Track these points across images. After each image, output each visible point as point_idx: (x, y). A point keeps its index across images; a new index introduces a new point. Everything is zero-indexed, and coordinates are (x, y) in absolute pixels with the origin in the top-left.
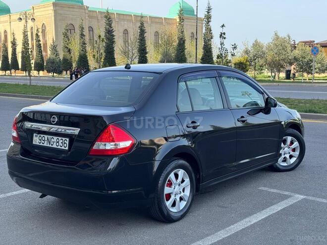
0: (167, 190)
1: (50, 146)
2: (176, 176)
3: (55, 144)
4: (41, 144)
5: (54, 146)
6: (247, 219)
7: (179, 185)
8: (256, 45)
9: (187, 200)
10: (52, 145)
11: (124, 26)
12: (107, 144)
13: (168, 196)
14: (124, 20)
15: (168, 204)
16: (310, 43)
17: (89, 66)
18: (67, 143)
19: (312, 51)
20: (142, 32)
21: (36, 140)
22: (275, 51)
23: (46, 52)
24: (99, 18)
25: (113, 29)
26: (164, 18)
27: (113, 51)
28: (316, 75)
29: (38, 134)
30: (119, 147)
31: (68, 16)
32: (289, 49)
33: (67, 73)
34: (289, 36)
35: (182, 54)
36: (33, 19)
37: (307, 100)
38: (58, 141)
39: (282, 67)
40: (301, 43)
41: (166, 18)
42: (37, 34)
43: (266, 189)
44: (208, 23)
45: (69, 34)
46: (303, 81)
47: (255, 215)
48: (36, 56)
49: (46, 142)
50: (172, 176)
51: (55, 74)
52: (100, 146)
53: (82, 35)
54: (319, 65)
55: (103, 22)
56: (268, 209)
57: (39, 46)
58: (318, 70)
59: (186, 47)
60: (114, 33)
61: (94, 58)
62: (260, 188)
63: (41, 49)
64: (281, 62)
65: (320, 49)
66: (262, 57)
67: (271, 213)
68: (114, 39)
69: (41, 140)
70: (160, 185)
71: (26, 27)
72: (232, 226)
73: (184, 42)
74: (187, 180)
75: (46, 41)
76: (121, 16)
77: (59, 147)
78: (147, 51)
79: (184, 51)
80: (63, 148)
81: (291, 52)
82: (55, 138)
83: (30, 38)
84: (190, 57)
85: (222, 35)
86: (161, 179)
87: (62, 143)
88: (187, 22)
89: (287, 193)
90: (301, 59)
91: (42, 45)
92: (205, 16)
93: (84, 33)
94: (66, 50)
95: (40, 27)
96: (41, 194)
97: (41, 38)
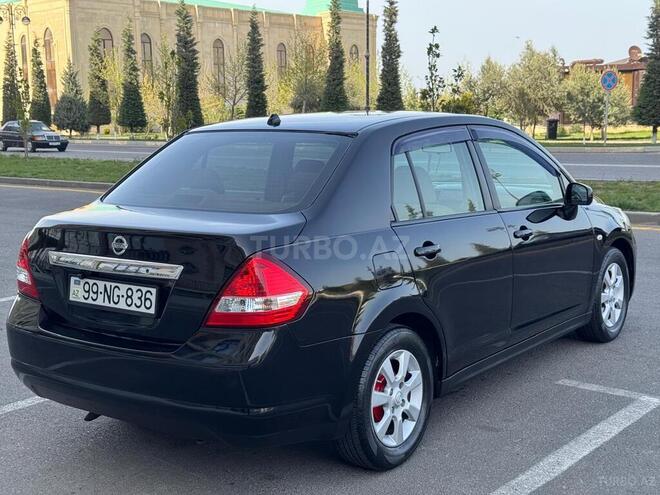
0: (377, 398)
1: (112, 305)
2: (395, 365)
3: (122, 300)
4: (90, 301)
5: (122, 305)
6: (551, 459)
7: (401, 385)
8: (489, 68)
9: (416, 417)
10: (116, 303)
11: (214, 32)
12: (248, 300)
13: (379, 412)
14: (214, 19)
15: (379, 428)
16: (595, 65)
17: (144, 115)
18: (153, 298)
19: (604, 81)
20: (255, 43)
21: (78, 292)
22: (528, 81)
23: (54, 87)
24: (164, 17)
25: (194, 39)
26: (297, 16)
27: (196, 83)
28: (610, 129)
29: (82, 278)
30: (274, 308)
31: (98, 12)
32: (555, 77)
33: (98, 130)
34: (554, 51)
35: (338, 89)
36: (26, 19)
37: (607, 183)
38: (130, 293)
39: (542, 113)
40: (579, 65)
41: (301, 16)
42: (35, 51)
43: (574, 383)
44: (391, 26)
45: (101, 48)
46: (584, 142)
47: (566, 447)
48: (34, 95)
49: (101, 297)
50: (387, 365)
51: (74, 133)
52: (230, 305)
53: (130, 51)
54: (616, 109)
55: (173, 25)
56: (591, 431)
57: (39, 75)
58: (613, 118)
59: (346, 76)
60: (195, 47)
61: (162, 98)
62: (560, 382)
63: (43, 82)
64: (540, 104)
65: (619, 75)
66: (501, 96)
67: (600, 442)
68: (196, 59)
69: (88, 292)
70: (362, 388)
71: (11, 35)
72: (522, 477)
73: (341, 66)
74: (417, 374)
75: (53, 64)
76: (208, 12)
77: (133, 308)
78: (266, 84)
79: (341, 83)
80: (143, 309)
81: (560, 83)
82: (124, 287)
83: (19, 59)
84: (354, 95)
85: (432, 50)
86: (365, 374)
87: (140, 298)
88: (347, 23)
89: (621, 393)
90: (580, 98)
91: (45, 74)
92: (385, 11)
93: (134, 48)
94: (97, 83)
95: (41, 35)
96: (88, 412)
97: (43, 58)
